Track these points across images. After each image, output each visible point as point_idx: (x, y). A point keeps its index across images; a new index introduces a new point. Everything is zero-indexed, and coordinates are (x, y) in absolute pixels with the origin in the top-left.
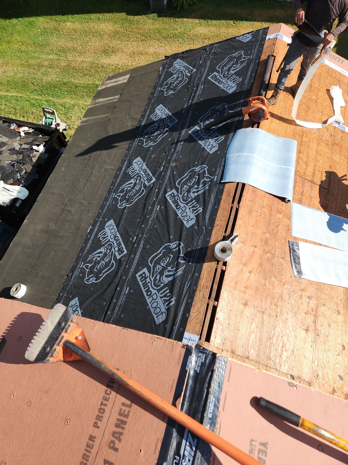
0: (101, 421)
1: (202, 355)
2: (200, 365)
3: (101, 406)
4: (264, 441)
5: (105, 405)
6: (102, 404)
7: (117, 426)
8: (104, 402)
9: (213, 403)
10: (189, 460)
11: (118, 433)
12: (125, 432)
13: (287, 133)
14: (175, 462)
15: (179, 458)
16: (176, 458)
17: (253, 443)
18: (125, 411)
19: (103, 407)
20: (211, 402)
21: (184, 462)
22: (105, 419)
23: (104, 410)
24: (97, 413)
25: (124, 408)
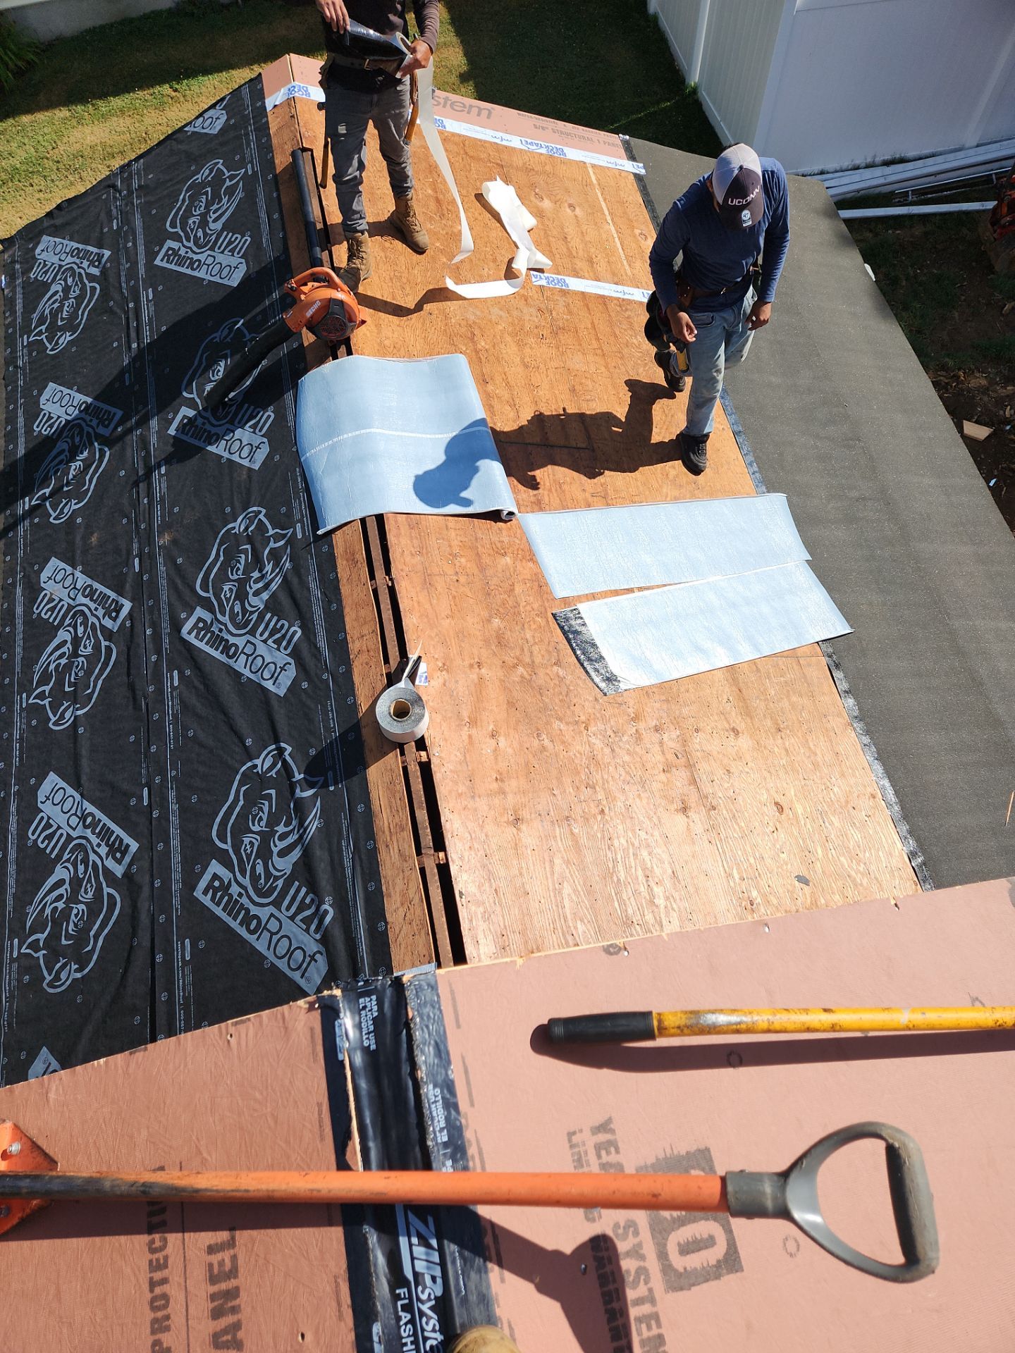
0: (168, 1329)
1: (368, 999)
2: (372, 1028)
3: (152, 1291)
4: (599, 1119)
5: (164, 1281)
6: (153, 1284)
7: (216, 1314)
8: (158, 1276)
9: (438, 1101)
10: (434, 1279)
11: (225, 1331)
12: (244, 1316)
13: (432, 342)
14: (402, 1305)
15: (406, 1290)
16: (399, 1294)
17: (575, 1139)
18: (221, 1263)
19: (158, 1290)
20: (433, 1103)
21: (423, 1292)
22: (177, 1320)
23: (165, 1297)
24: (150, 1315)
25: (215, 1259)
